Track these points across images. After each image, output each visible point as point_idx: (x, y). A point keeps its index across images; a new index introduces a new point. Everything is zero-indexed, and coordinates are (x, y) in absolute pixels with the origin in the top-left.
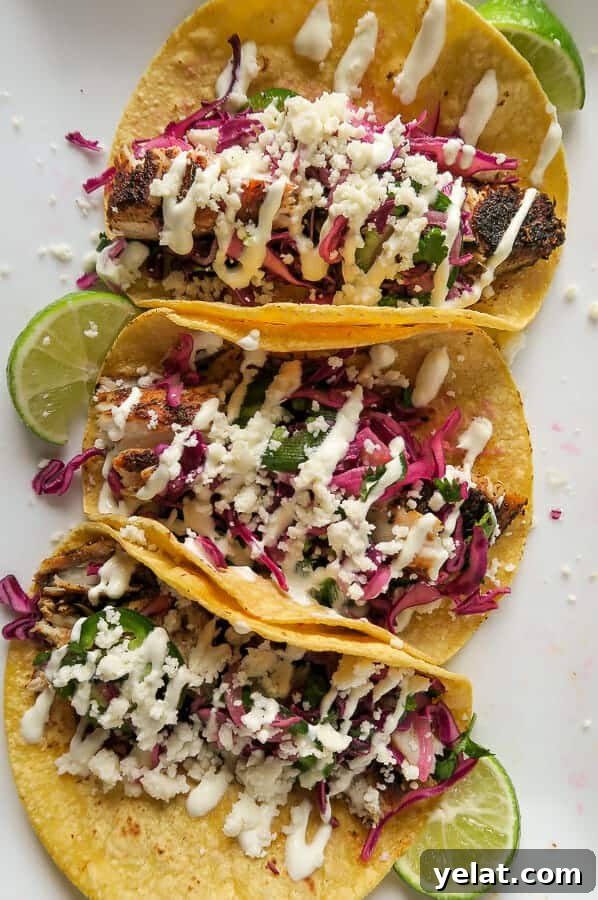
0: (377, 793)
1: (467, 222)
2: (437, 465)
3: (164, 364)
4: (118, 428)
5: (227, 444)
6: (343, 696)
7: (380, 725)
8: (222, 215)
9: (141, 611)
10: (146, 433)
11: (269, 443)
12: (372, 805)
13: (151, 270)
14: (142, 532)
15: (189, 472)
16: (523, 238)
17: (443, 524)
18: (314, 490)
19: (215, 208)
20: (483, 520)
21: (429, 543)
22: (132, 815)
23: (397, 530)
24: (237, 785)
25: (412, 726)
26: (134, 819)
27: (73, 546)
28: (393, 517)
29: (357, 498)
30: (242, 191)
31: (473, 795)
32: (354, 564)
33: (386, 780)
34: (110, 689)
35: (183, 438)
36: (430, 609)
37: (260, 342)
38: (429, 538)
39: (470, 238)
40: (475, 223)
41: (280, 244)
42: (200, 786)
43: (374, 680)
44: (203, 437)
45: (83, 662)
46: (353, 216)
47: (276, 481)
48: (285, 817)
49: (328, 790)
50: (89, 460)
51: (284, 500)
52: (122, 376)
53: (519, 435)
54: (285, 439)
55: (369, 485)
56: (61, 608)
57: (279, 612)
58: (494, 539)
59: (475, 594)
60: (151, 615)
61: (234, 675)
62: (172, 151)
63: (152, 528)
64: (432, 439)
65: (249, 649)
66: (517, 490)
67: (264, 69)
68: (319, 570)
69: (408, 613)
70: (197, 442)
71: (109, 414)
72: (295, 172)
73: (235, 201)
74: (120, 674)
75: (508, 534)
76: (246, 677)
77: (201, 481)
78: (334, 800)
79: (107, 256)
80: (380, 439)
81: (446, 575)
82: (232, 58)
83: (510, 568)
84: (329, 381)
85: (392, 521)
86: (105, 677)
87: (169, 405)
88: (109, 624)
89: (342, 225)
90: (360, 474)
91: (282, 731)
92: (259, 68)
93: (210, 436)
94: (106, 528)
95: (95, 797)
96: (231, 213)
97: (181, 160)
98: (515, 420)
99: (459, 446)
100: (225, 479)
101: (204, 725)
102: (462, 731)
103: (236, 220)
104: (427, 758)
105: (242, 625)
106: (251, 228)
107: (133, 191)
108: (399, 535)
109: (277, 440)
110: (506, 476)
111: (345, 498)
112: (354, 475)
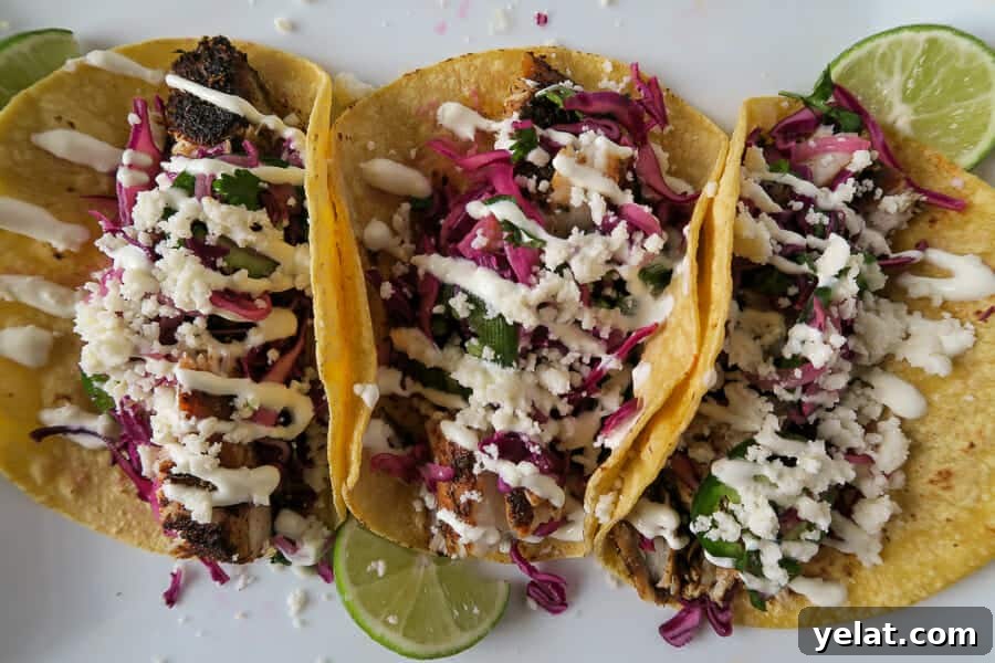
0: (886, 198)
1: (210, 151)
2: (496, 161)
3: (409, 482)
4: (484, 535)
5: (493, 407)
6: (779, 248)
7: (809, 202)
8: (226, 438)
9: (692, 489)
10: (487, 502)
11: (486, 359)
12: (901, 204)
13: (305, 505)
14: (602, 498)
15: (528, 450)
16: (222, 83)
17: (565, 147)
18: (537, 303)
19: (217, 447)
20: (556, 99)
21: (589, 161)
22: (925, 480)
23: (576, 200)
24: (886, 363)
25: (803, 164)
26: (931, 476)
27: (622, 566)
28: (560, 206)
29: (542, 252)
30: (193, 418)
31: (878, 84)
32: (621, 248)
33: (870, 189)
34: (787, 519)
35: (489, 461)
36: (663, 156)
37: (368, 382)
38: (582, 161)
39: (227, 145)
40: (209, 142)
41: (255, 367)
42: (889, 405)
43: (756, 213)
44: (486, 437)
45: (757, 552)
46: (209, 286)
47: (530, 347)
48: (921, 304)
49: (883, 257)
50: (524, 556)
51: (552, 337)
52: (426, 527)
53: (454, 70)
54: (480, 342)
55: (526, 239)
56: (695, 578)
57: (686, 334)
58: (576, 88)
59: (642, 104)
60: (697, 478)
61: (761, 379)
62: (162, 500)
63: (597, 487)
64: (467, 170)
65: (730, 364)
66: (517, 67)
67: (68, 398)
68: (629, 288)
69: (669, 180)
70: (492, 445)
71: (469, 546)
72: (168, 357)
73: (206, 425)
74: (770, 512)
75: (569, 73)
76: (764, 365)
77: (538, 436)
78: (894, 249)
79: (295, 556)
80: (469, 231)
81: (625, 139)
82: (61, 435)
83: (608, 67)
84: (410, 296)
85: (566, 208)
86: (775, 528)
87: (453, 478)
88: (711, 528)
89: (223, 297)
90: (514, 251)
91: (829, 319)
92: (68, 404)
93: (484, 428)
94: (600, 536)
95: (906, 521)
96: (223, 426)
97: (169, 490)
98: (437, 77)
99: (472, 138)
100: (533, 406)
101: (820, 406)
102: (802, 106)
103: (232, 420)
104: (841, 143)
105: (706, 378)
106: (239, 403)
107: (211, 541)
108: (582, 198)
109: (482, 351)
110: (502, 81)
111: (543, 265)
112: (516, 258)
